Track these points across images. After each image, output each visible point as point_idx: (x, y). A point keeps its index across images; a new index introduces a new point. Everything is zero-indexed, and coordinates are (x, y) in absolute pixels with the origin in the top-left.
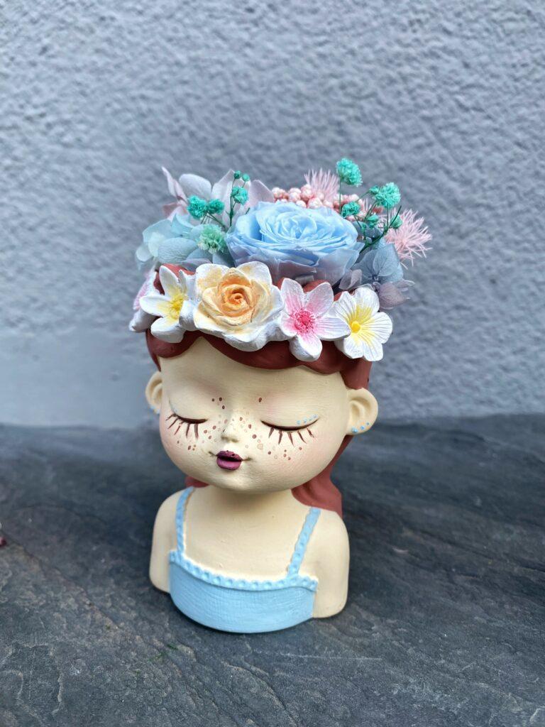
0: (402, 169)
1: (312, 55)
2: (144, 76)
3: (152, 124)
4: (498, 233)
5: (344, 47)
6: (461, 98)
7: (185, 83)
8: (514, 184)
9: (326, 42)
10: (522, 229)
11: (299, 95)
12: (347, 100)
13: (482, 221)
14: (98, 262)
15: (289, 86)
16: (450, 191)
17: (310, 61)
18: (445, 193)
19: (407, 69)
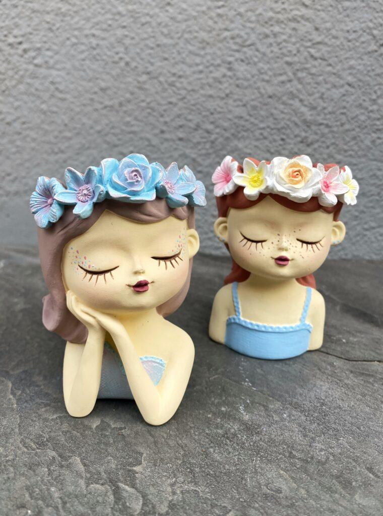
0: (270, 97)
1: (213, 14)
2: (95, 20)
3: (98, 54)
4: (333, 144)
5: (235, 10)
6: (312, 51)
7: (124, 27)
8: (345, 111)
9: (223, 6)
10: (349, 142)
11: (203, 41)
12: (235, 47)
13: (323, 135)
14: (56, 150)
15: (196, 34)
16: (302, 114)
17: (211, 18)
18: (299, 115)
19: (277, 29)
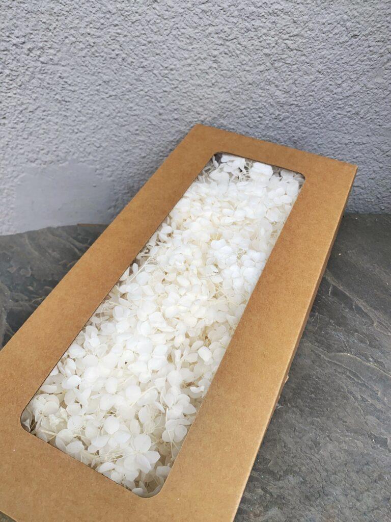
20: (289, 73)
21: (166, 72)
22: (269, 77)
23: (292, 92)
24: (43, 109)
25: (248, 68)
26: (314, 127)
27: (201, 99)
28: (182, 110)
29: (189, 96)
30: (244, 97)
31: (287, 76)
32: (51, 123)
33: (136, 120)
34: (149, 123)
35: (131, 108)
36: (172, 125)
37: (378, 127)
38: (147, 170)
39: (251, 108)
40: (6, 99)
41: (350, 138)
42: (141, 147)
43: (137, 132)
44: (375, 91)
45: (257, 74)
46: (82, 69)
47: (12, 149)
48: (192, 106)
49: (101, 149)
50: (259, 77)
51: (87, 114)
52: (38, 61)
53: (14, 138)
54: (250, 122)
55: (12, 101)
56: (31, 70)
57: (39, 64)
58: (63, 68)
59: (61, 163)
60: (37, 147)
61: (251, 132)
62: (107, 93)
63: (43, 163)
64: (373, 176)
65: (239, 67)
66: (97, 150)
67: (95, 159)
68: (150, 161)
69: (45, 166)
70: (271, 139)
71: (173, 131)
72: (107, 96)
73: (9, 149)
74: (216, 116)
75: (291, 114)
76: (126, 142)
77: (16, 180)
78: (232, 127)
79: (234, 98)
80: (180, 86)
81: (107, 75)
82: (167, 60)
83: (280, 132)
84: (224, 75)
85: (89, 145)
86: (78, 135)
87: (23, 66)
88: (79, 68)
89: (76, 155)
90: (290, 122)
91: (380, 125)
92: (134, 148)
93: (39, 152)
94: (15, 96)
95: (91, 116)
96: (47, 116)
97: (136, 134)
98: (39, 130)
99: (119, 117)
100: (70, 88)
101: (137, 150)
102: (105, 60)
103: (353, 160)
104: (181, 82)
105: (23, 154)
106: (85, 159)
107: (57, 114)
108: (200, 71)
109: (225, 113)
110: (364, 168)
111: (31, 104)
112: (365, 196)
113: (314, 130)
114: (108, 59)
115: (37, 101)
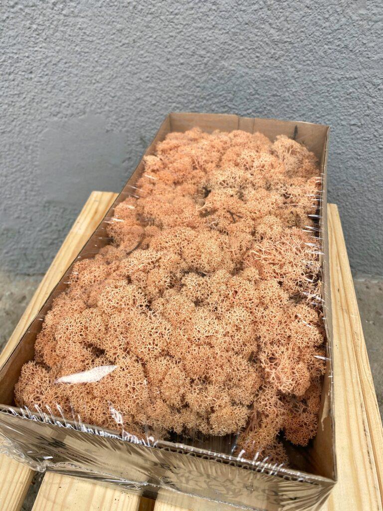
20: (281, 10)
21: (172, 17)
22: (263, 16)
23: (284, 29)
24: (64, 61)
25: (243, 8)
26: (308, 65)
27: (203, 42)
28: (187, 54)
29: (193, 39)
30: (241, 37)
31: (279, 14)
32: (72, 75)
33: (146, 68)
34: (157, 69)
35: (142, 55)
36: (178, 69)
37: (368, 60)
38: (157, 118)
39: (249, 48)
40: (33, 53)
41: (342, 73)
42: (151, 94)
43: (148, 79)
44: (361, 23)
45: (252, 13)
46: (99, 20)
47: (37, 103)
48: (196, 50)
49: (116, 99)
50: (254, 17)
51: (104, 64)
52: (61, 14)
53: (39, 92)
54: (248, 62)
55: (38, 55)
56: (55, 23)
57: (62, 17)
58: (82, 19)
59: (81, 116)
60: (59, 100)
61: (250, 72)
62: (120, 42)
63: (64, 116)
64: (368, 112)
65: (235, 8)
66: (112, 100)
67: (110, 109)
68: (159, 108)
69: (66, 119)
70: (269, 79)
71: (180, 76)
72: (121, 44)
73: (35, 104)
74: (218, 58)
75: (286, 52)
76: (138, 91)
77: (40, 136)
78: (233, 68)
79: (233, 39)
80: (184, 30)
81: (120, 24)
82: (173, 5)
83: (277, 71)
84: (223, 16)
85: (105, 95)
86: (95, 85)
87: (48, 20)
88: (96, 19)
89: (94, 106)
90: (285, 60)
91: (368, 58)
92: (145, 96)
93: (61, 105)
94: (40, 50)
95: (106, 65)
96: (69, 68)
97: (147, 81)
98: (61, 83)
99: (132, 64)
100: (88, 39)
101: (148, 98)
102: (118, 9)
103: (348, 96)
104: (185, 25)
105: (46, 108)
106: (102, 110)
107: (77, 66)
108: (201, 14)
109: (225, 55)
110: (358, 104)
111: (54, 56)
112: (362, 135)
113: (308, 68)
114: (121, 8)
115: (60, 53)
